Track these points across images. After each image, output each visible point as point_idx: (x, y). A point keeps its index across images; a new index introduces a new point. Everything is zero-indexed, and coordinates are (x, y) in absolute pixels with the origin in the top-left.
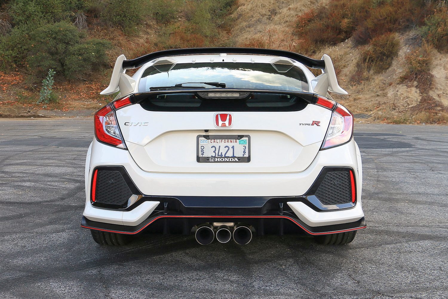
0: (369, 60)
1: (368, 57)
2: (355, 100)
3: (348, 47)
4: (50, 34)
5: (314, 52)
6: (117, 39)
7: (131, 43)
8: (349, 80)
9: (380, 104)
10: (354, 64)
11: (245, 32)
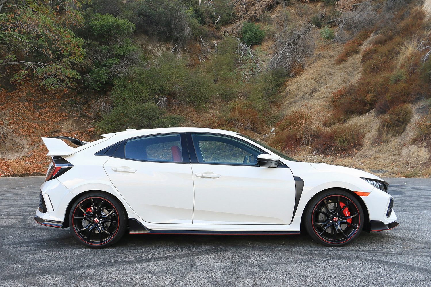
0: (387, 126)
1: (386, 124)
2: (375, 158)
3: (372, 116)
4: (138, 112)
5: (345, 121)
6: (189, 114)
7: (201, 117)
8: (371, 143)
9: (395, 161)
10: (375, 130)
11: (291, 107)
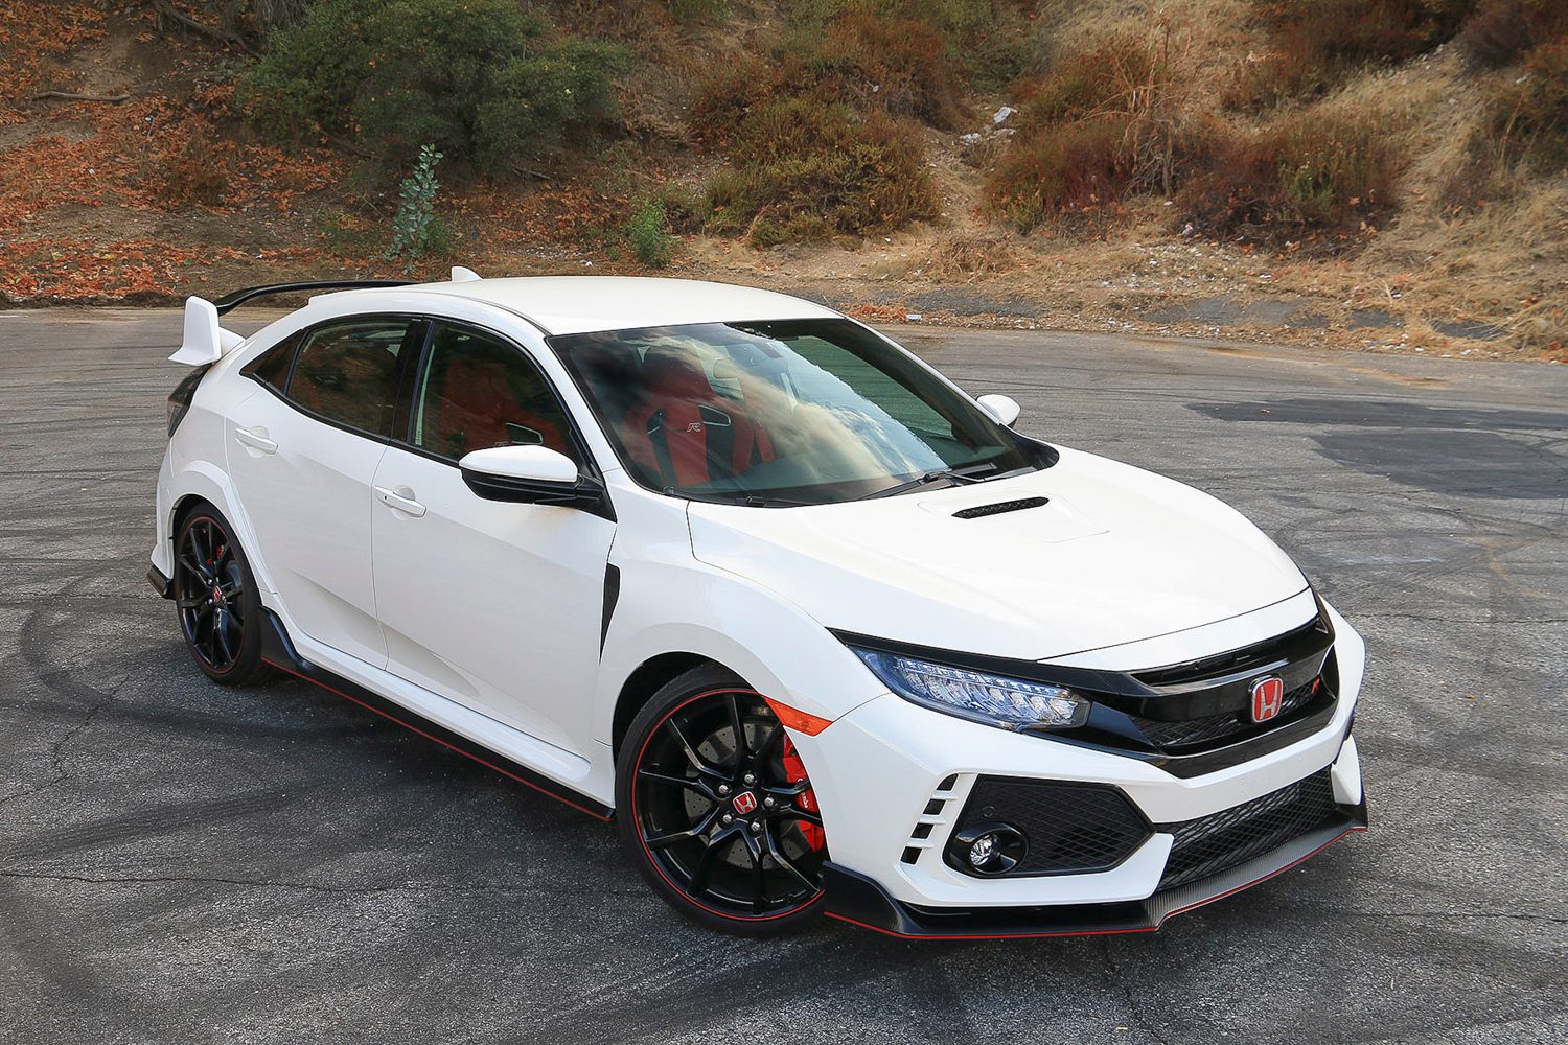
0: (1515, 127)
1: (1514, 116)
2: (1453, 270)
3: (1444, 75)
4: (427, 24)
5: (1322, 90)
6: (648, 34)
7: (696, 48)
8: (1437, 198)
9: (1541, 289)
10: (1460, 140)
11: (1084, 10)
